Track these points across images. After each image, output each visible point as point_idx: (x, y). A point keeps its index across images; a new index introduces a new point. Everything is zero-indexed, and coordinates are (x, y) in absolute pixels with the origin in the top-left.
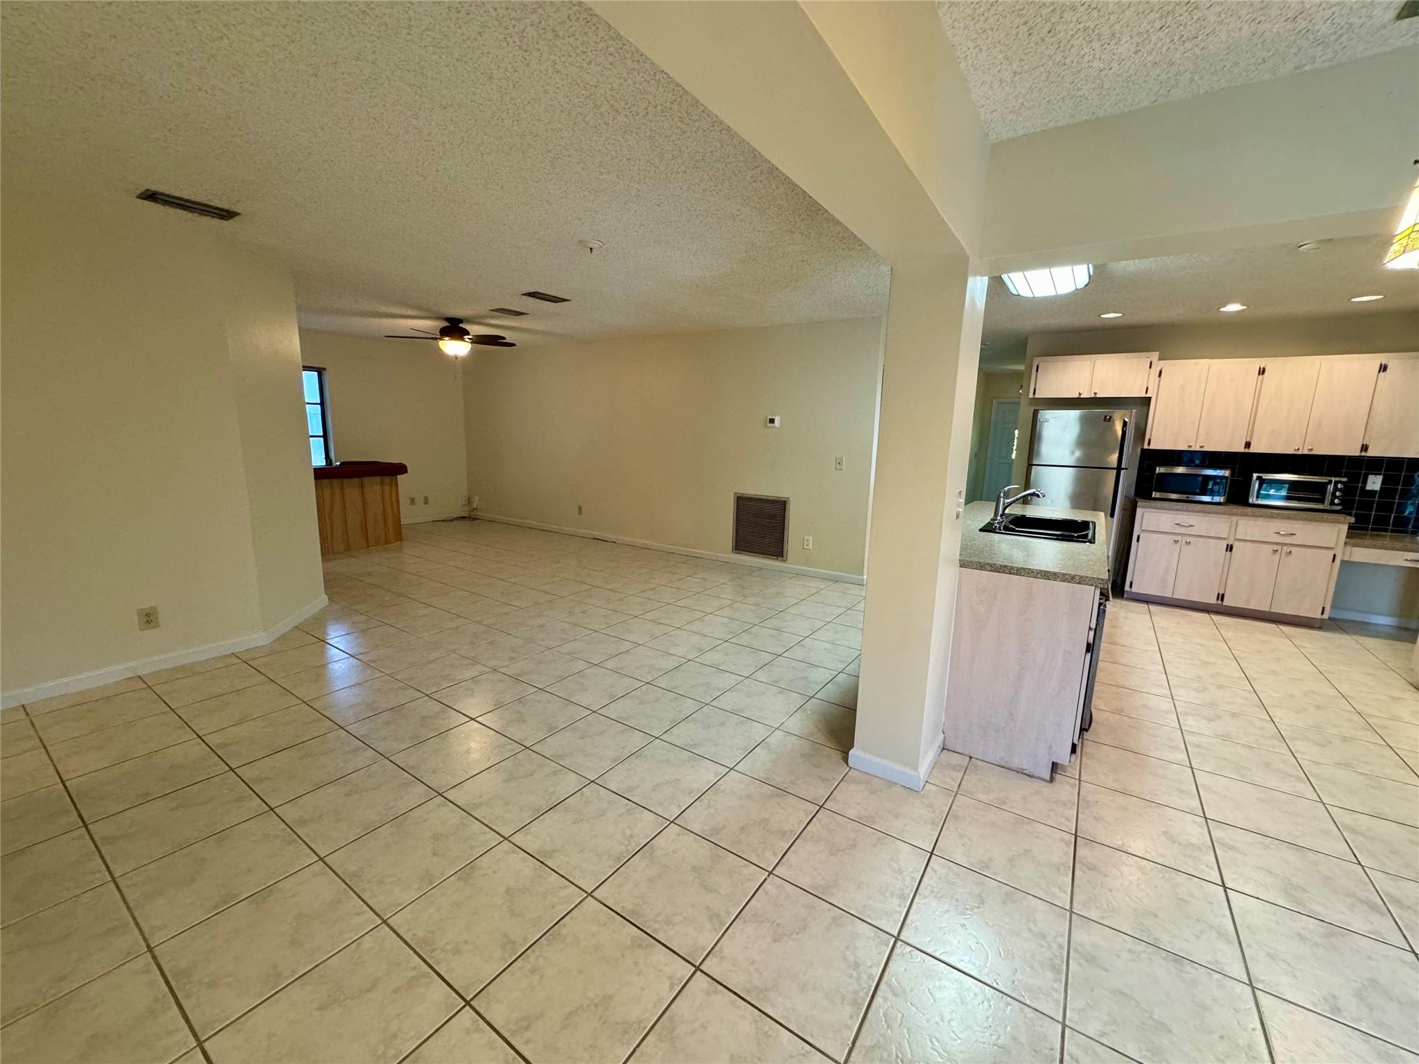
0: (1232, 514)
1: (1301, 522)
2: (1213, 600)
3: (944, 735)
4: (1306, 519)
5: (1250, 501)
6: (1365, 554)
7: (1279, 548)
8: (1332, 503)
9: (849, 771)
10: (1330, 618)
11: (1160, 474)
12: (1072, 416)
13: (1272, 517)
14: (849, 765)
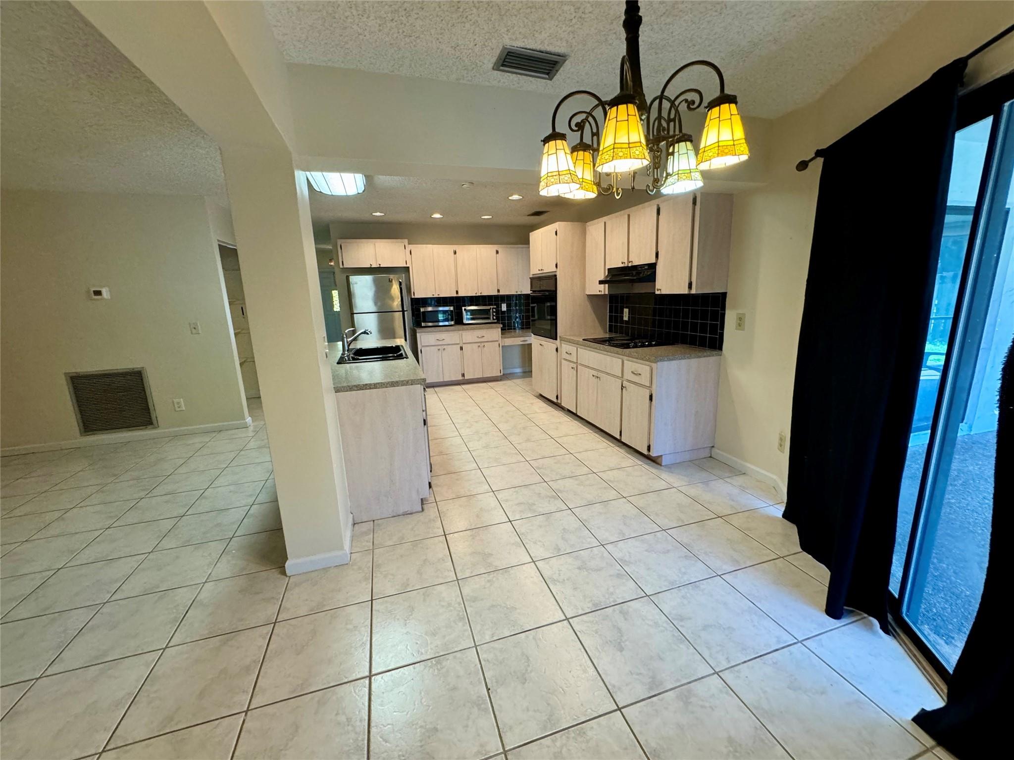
0: (459, 330)
1: (485, 330)
2: (460, 378)
3: (352, 515)
4: (487, 328)
5: (464, 322)
6: (509, 341)
7: (479, 344)
8: (493, 319)
9: (289, 581)
10: (504, 374)
11: (423, 312)
12: (368, 279)
13: (474, 329)
14: (288, 575)
